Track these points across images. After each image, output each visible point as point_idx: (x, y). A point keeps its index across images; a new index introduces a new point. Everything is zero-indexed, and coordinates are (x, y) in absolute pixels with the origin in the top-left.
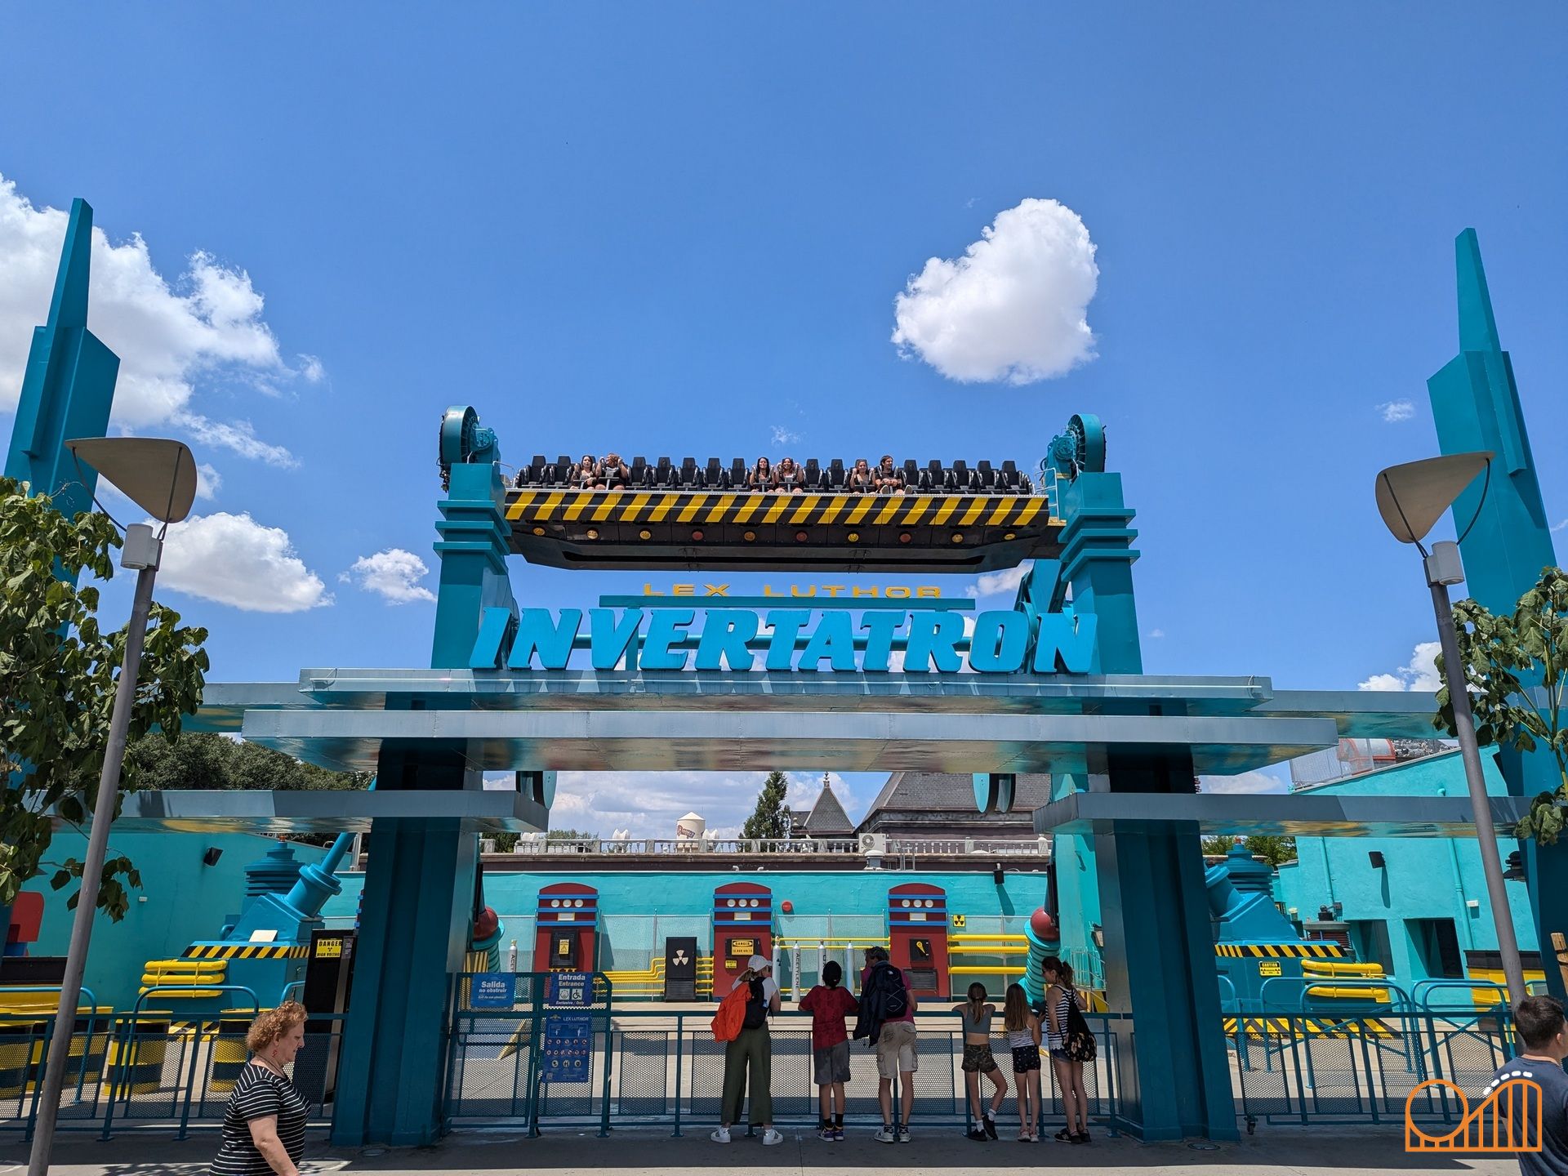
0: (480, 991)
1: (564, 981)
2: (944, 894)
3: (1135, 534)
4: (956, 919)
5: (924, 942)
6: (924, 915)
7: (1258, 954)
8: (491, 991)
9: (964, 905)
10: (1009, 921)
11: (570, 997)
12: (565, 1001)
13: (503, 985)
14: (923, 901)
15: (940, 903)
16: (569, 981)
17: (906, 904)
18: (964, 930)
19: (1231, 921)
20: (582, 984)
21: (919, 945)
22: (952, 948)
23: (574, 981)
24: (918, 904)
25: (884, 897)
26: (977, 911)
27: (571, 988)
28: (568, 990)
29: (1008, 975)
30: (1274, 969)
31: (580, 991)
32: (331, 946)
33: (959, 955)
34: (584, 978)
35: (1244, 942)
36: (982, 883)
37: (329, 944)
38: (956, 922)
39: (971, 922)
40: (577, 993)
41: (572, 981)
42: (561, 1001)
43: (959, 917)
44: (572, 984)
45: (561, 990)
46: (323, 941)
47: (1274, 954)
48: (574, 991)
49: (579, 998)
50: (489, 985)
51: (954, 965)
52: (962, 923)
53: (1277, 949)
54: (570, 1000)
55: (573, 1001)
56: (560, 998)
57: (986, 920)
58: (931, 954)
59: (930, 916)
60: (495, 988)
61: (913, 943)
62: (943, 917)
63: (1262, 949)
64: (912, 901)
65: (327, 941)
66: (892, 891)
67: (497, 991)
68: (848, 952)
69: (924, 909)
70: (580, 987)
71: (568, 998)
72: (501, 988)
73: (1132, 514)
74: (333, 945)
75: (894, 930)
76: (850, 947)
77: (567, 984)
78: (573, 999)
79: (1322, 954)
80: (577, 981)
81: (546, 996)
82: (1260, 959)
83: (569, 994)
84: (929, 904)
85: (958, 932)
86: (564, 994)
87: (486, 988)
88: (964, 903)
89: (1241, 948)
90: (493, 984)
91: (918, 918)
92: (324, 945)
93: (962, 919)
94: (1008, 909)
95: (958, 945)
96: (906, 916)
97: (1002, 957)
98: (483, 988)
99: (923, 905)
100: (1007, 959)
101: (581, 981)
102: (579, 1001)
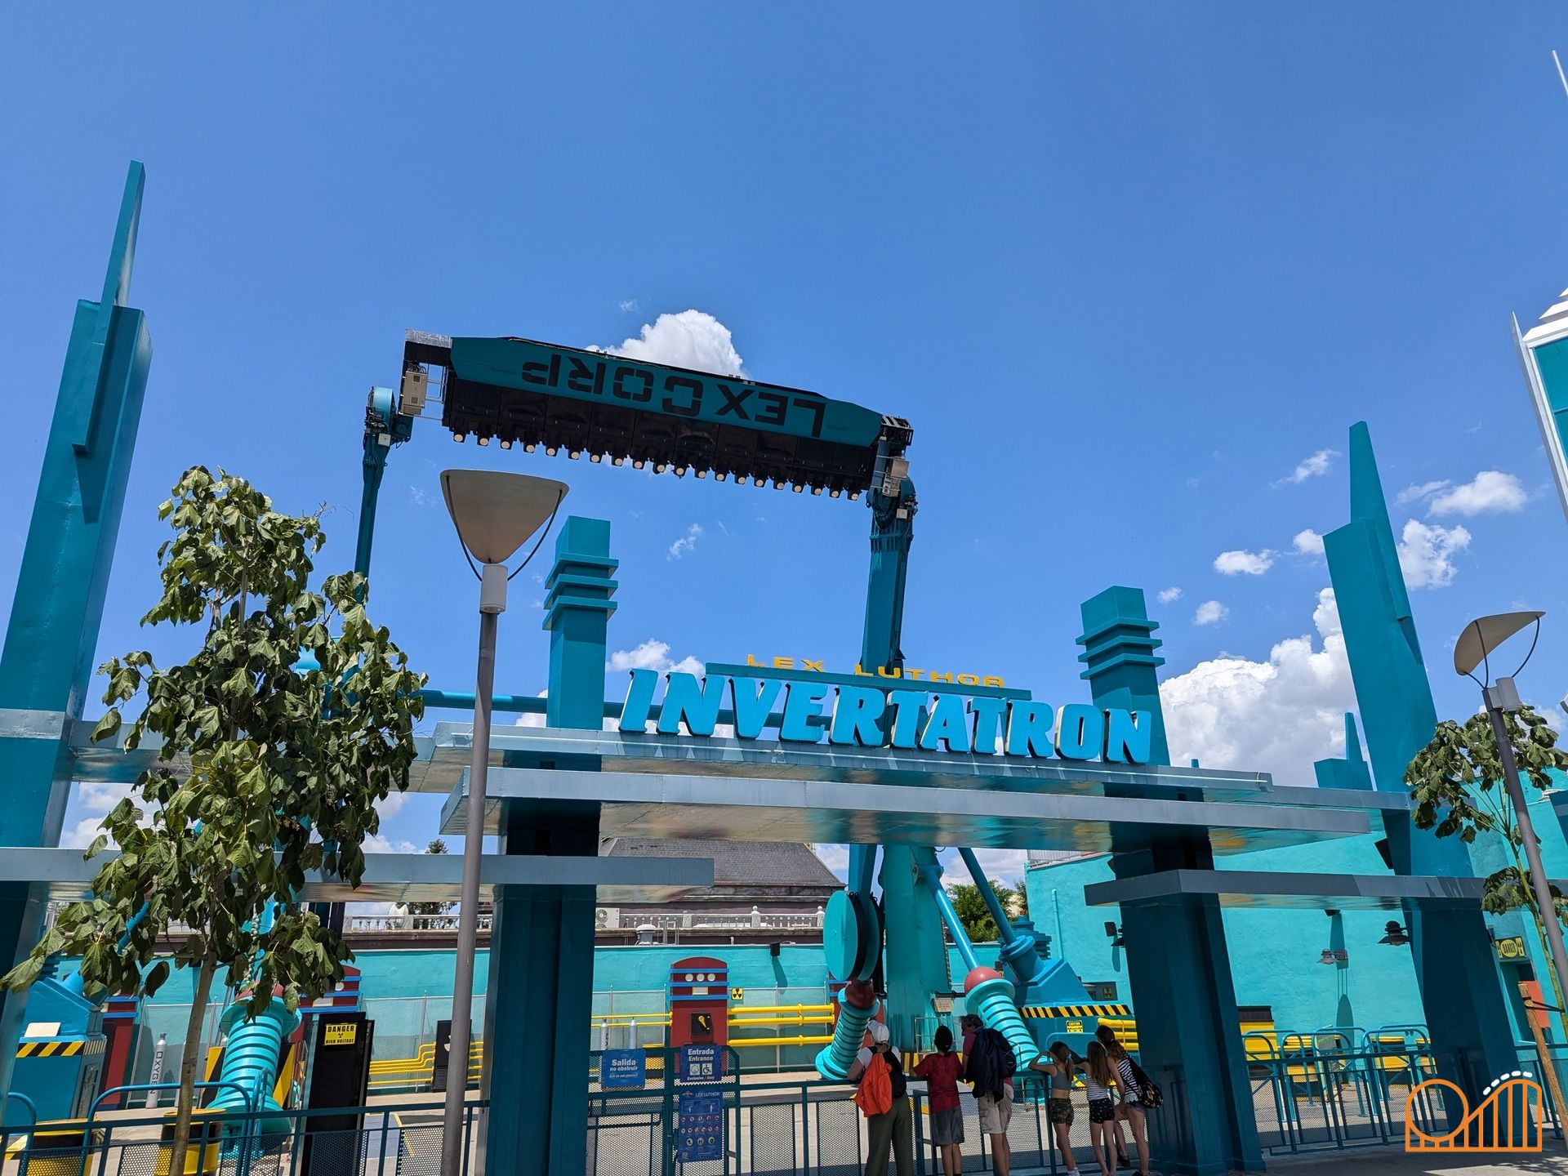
0: (611, 1069)
1: (694, 1056)
2: (726, 967)
3: (1159, 643)
4: (734, 992)
5: (705, 1016)
6: (706, 989)
7: (1066, 1014)
8: (622, 1069)
9: (741, 978)
10: (782, 992)
11: (701, 1073)
12: (696, 1076)
13: (634, 1062)
14: (706, 975)
15: (721, 977)
16: (699, 1056)
17: (689, 978)
18: (741, 1002)
19: (1040, 985)
20: (711, 1058)
21: (701, 1019)
22: (731, 1021)
23: (703, 1056)
24: (701, 978)
25: (666, 971)
26: (753, 983)
27: (701, 1063)
28: (699, 1065)
29: (780, 1046)
30: (1077, 1027)
31: (710, 1066)
32: (341, 1032)
33: (736, 1028)
34: (712, 1052)
35: (1054, 1003)
36: (759, 955)
37: (339, 1029)
38: (735, 996)
39: (749, 995)
40: (706, 1068)
41: (701, 1056)
42: (693, 1076)
43: (737, 990)
44: (702, 1059)
45: (691, 1065)
46: (332, 1026)
47: (1077, 1014)
48: (704, 1065)
49: (709, 1073)
50: (620, 1063)
51: (730, 1039)
52: (740, 996)
53: (1080, 1009)
54: (701, 1075)
55: (704, 1076)
56: (691, 1074)
57: (761, 992)
58: (712, 1028)
59: (712, 990)
60: (626, 1066)
61: (695, 1017)
62: (723, 990)
63: (1069, 1010)
64: (695, 975)
65: (337, 1026)
66: (676, 966)
67: (628, 1069)
68: (632, 1030)
69: (706, 983)
70: (709, 1062)
71: (698, 1073)
72: (631, 1066)
73: (1156, 626)
74: (343, 1030)
75: (676, 1005)
76: (633, 1024)
77: (696, 1059)
78: (703, 1074)
79: (1112, 1013)
80: (706, 1056)
81: (677, 1070)
82: (1067, 1019)
83: (700, 1067)
84: (712, 978)
85: (736, 1005)
86: (694, 1069)
87: (617, 1067)
88: (741, 976)
89: (1052, 1009)
90: (624, 1062)
91: (700, 992)
92: (334, 1030)
93: (741, 990)
94: (782, 981)
95: (734, 1018)
96: (689, 990)
97: (775, 1029)
98: (613, 1067)
99: (706, 979)
100: (780, 1030)
101: (710, 1055)
102: (710, 1076)
